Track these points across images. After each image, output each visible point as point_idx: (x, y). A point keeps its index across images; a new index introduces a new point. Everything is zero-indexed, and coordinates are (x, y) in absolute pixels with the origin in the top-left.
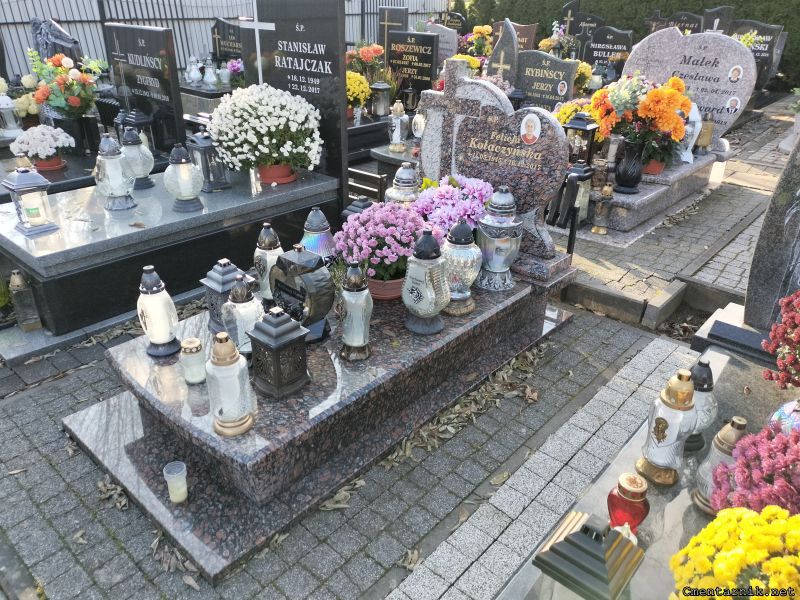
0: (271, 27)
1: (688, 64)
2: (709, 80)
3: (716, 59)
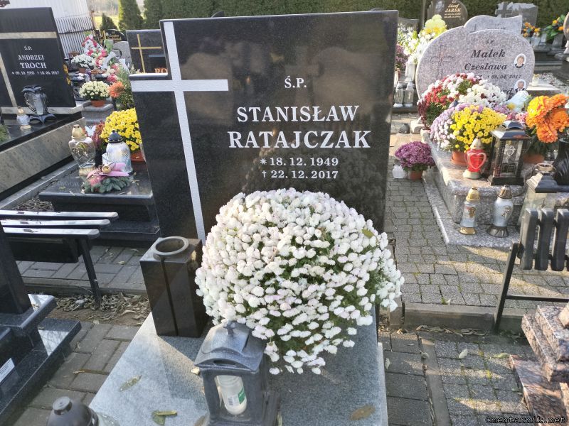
1: (478, 56)
2: (498, 68)
3: (502, 50)
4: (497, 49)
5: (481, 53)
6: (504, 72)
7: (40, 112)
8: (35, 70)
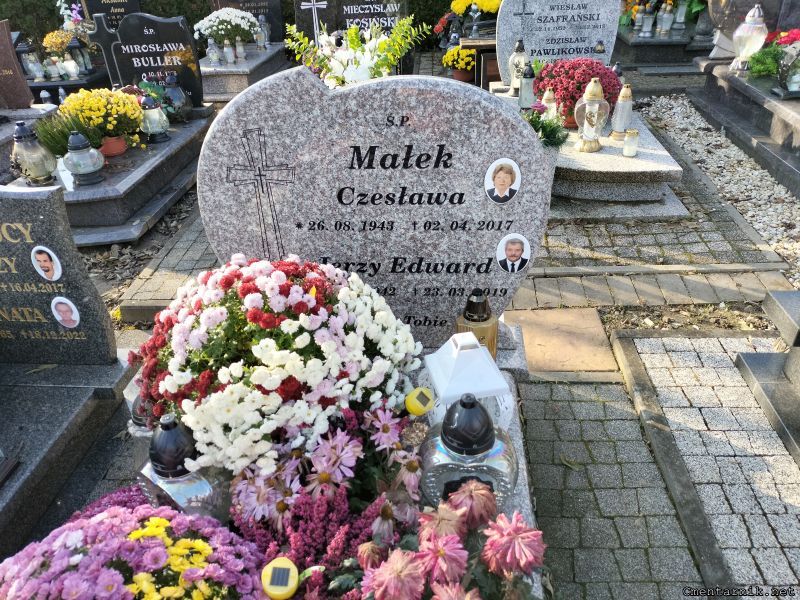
1: (370, 166)
2: (438, 201)
3: (442, 147)
4: (425, 141)
5: (378, 155)
6: (458, 212)
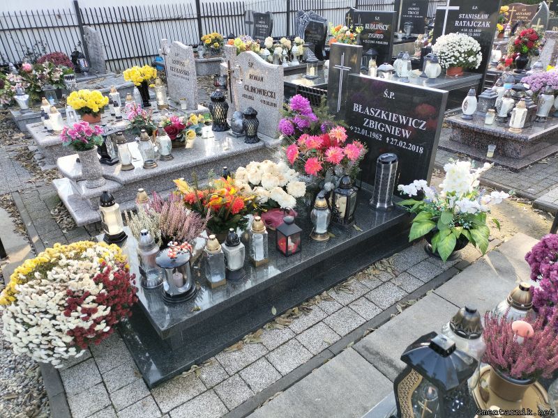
0: (457, 8)
7: (408, 34)
8: (413, 15)
